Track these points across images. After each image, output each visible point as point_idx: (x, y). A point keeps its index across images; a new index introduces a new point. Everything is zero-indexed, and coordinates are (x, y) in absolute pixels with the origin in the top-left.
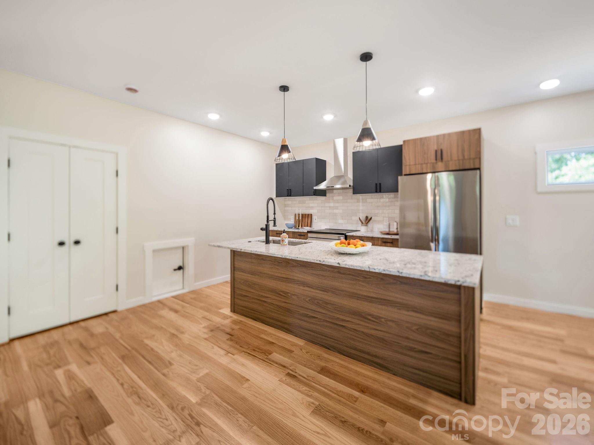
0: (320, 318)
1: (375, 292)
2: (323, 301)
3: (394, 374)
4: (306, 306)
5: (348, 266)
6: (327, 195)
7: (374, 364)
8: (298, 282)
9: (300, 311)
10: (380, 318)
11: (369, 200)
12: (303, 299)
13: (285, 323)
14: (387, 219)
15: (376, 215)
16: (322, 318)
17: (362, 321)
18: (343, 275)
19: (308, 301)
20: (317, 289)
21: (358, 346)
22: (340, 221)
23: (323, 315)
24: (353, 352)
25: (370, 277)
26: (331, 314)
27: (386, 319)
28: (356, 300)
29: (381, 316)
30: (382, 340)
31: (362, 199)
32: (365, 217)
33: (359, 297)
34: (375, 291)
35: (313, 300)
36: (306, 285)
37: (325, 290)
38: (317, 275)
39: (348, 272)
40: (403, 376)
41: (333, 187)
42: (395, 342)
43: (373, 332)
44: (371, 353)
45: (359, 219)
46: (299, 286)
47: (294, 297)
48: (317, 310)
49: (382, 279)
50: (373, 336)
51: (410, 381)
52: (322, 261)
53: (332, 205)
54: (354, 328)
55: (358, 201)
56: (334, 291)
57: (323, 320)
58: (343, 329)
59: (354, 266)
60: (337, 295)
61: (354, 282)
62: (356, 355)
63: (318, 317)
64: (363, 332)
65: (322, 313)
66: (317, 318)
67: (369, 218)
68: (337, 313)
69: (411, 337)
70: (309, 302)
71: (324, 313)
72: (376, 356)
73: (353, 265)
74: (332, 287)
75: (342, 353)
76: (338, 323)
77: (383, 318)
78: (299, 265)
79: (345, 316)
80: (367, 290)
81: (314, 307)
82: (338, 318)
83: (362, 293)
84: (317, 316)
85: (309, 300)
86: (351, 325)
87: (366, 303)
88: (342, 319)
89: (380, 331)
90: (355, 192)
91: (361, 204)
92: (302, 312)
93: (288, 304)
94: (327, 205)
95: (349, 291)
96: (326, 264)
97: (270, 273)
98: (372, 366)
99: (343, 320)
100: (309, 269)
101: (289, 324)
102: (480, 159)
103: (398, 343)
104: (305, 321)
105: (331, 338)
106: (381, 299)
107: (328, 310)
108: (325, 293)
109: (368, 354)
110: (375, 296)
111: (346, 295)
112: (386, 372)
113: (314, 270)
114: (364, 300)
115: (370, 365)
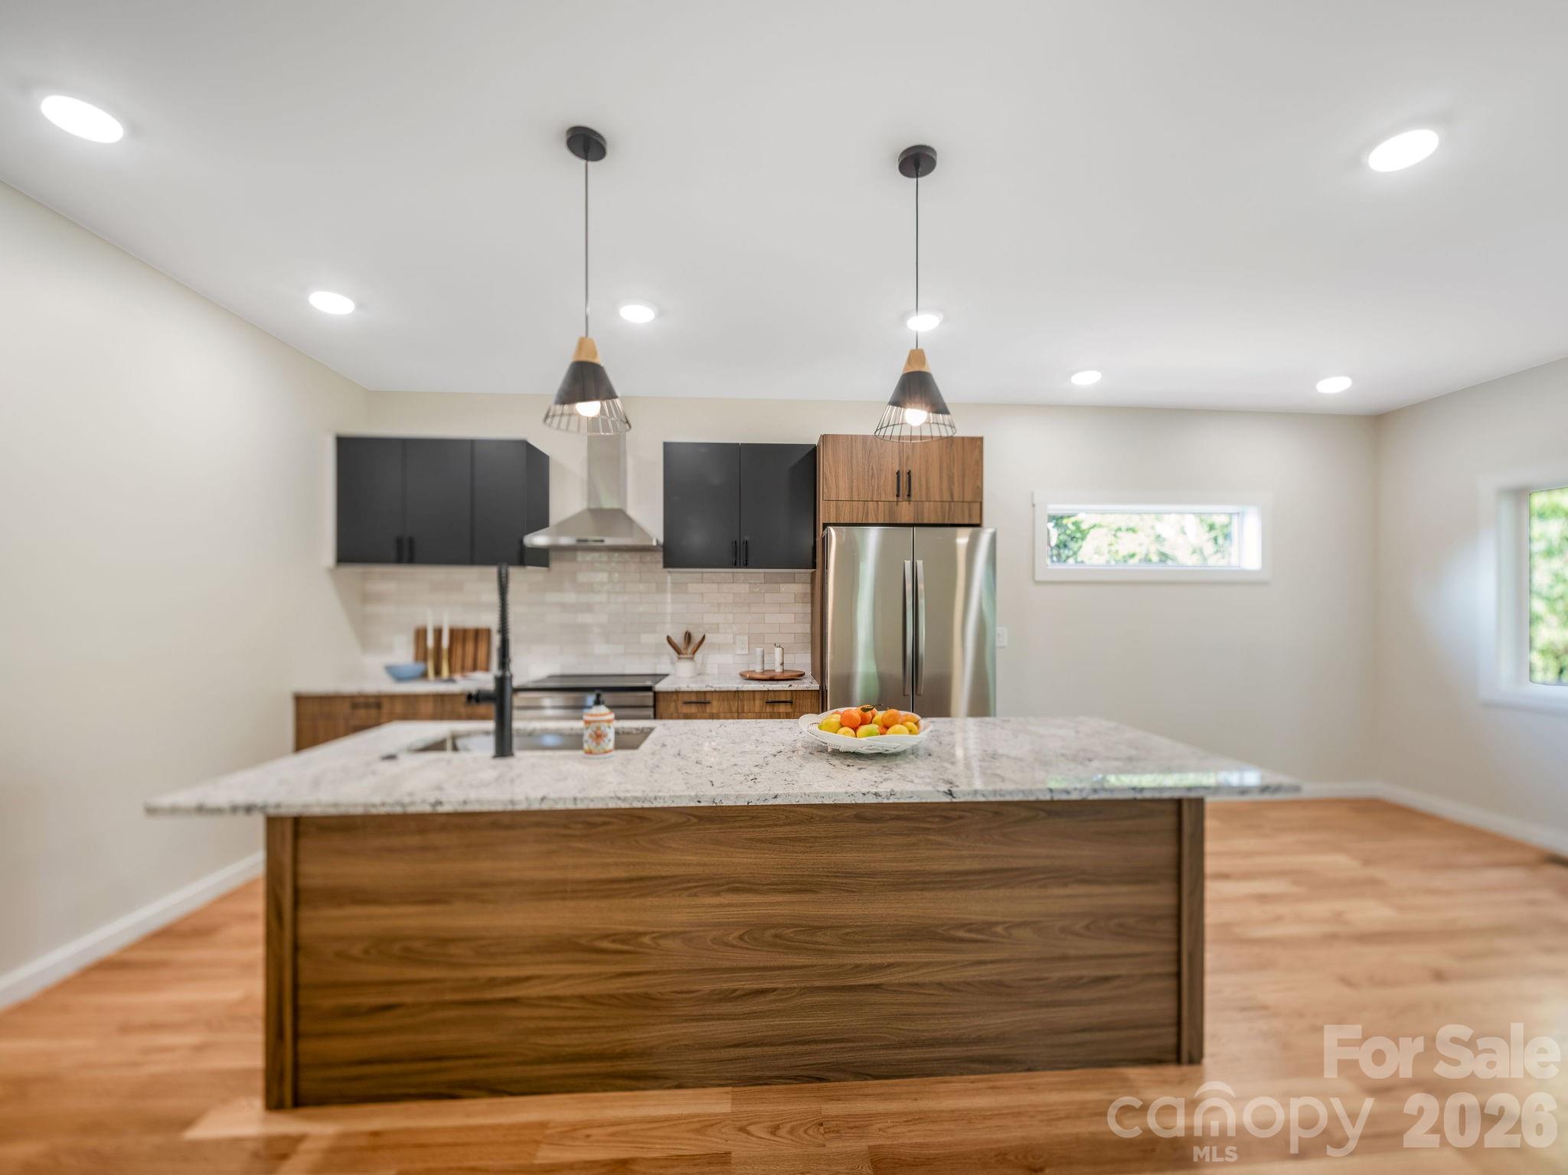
0: (783, 989)
1: (977, 856)
2: (798, 926)
3: (1029, 1070)
4: (728, 964)
5: (984, 795)
6: (554, 565)
7: (974, 1066)
8: (689, 881)
9: (696, 987)
10: (992, 924)
11: (693, 587)
12: (714, 940)
13: (623, 1056)
14: (746, 638)
15: (716, 628)
16: (795, 985)
17: (936, 950)
18: (873, 825)
19: (735, 943)
20: (775, 891)
21: (923, 1031)
22: (600, 648)
23: (798, 972)
24: (908, 1054)
25: (962, 813)
26: (830, 962)
27: (1006, 925)
28: (919, 893)
29: (994, 919)
30: (995, 988)
31: (672, 583)
32: (683, 635)
33: (925, 883)
34: (976, 852)
35: (755, 933)
36: (725, 887)
37: (803, 886)
38: (771, 841)
39: (891, 812)
40: (1053, 1065)
41: (602, 541)
42: (1032, 980)
43: (971, 973)
44: (965, 1037)
45: (666, 642)
46: (696, 895)
47: (666, 943)
48: (771, 964)
49: (996, 813)
50: (969, 984)
51: (1069, 1069)
52: (884, 795)
53: (570, 597)
54: (911, 980)
55: (661, 589)
56: (840, 881)
57: (797, 990)
58: (876, 997)
59: (1002, 793)
60: (853, 892)
61: (912, 839)
62: (917, 1061)
63: (779, 986)
64: (940, 984)
65: (796, 967)
66: (775, 990)
67: (697, 638)
68: (853, 953)
69: (1072, 952)
70: (742, 944)
71: (802, 967)
72: (979, 1041)
73: (1001, 790)
74: (835, 870)
75: (868, 1075)
76: (853, 982)
77: (997, 924)
78: (694, 820)
79: (879, 953)
80: (954, 853)
81: (761, 958)
82: (857, 966)
83: (935, 867)
84: (773, 986)
85: (741, 938)
86: (901, 976)
87: (950, 894)
88: (871, 965)
89: (993, 962)
90: (670, 562)
91: (669, 597)
92: (708, 987)
93: (641, 978)
94: (552, 597)
95: (894, 869)
96: (902, 801)
97: (541, 875)
98: (968, 1074)
99: (874, 968)
100: (741, 827)
101: (644, 1054)
102: (981, 504)
103: (1039, 979)
104: (720, 1017)
105: (827, 1042)
106: (995, 871)
107: (819, 950)
108: (807, 897)
109: (957, 1042)
110: (976, 865)
111: (884, 885)
112: (1007, 1072)
113: (760, 826)
114: (943, 885)
115: (961, 1074)
